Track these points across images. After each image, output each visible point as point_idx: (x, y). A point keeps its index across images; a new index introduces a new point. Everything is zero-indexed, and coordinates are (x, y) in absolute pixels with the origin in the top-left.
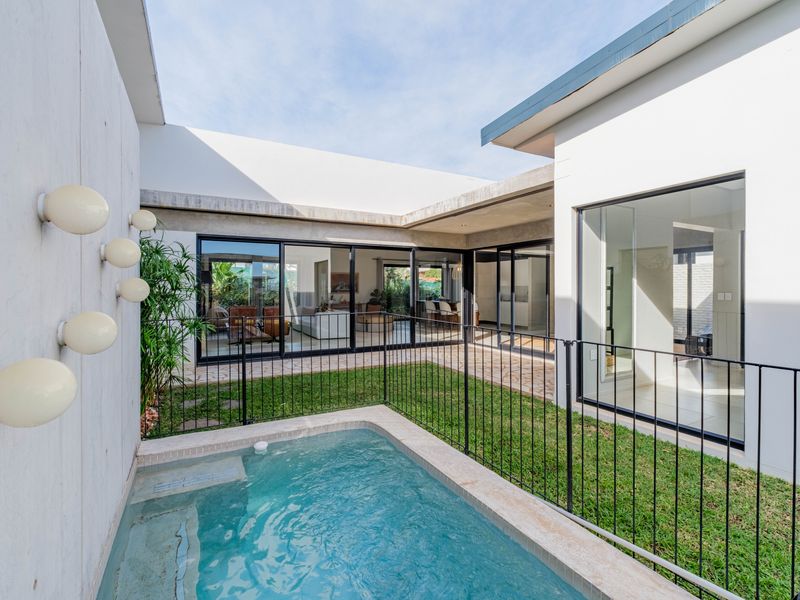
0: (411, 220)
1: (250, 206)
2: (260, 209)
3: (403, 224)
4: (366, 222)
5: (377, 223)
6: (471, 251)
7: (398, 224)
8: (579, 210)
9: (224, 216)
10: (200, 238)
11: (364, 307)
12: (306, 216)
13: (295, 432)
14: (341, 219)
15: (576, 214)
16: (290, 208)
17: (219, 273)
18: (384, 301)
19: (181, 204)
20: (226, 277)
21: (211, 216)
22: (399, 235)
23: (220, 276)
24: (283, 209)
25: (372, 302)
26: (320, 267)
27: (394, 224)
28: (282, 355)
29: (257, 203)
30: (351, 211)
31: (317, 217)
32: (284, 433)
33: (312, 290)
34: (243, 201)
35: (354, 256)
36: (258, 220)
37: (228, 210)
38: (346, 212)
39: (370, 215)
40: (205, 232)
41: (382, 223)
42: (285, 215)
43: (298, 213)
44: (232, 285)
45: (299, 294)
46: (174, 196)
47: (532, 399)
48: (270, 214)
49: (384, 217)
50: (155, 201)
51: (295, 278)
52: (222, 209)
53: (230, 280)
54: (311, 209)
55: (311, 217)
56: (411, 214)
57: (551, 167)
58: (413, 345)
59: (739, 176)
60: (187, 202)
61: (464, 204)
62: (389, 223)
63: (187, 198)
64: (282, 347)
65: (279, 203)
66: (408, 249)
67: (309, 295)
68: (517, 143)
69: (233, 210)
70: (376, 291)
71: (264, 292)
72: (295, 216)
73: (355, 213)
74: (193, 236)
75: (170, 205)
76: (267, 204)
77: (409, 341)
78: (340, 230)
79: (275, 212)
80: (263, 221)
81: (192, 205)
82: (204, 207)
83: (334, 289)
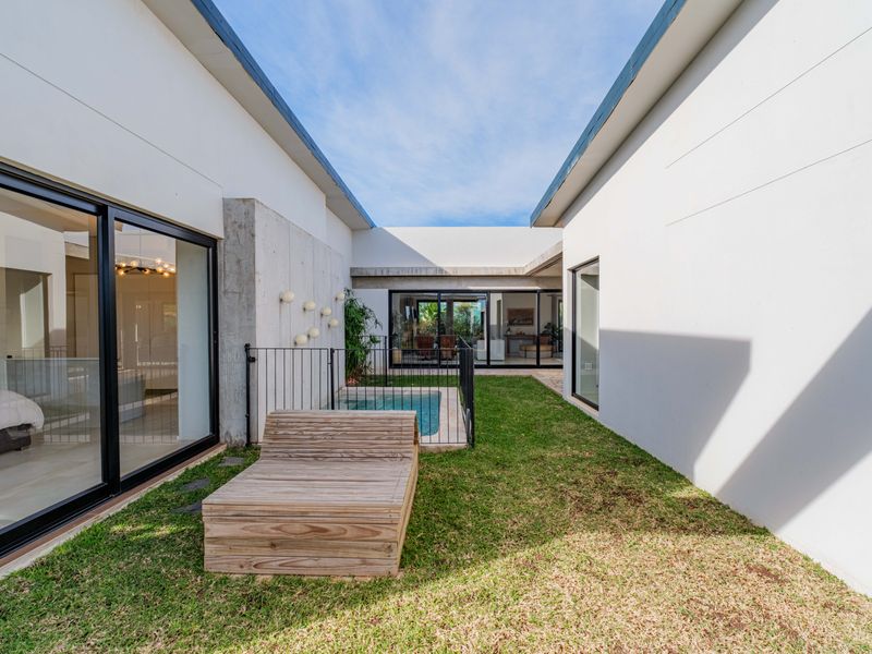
1: (417, 271)
3: (524, 273)
5: (504, 274)
7: (521, 273)
8: (573, 271)
9: (402, 278)
12: (452, 274)
15: (571, 273)
16: (441, 270)
19: (379, 274)
21: (397, 279)
22: (525, 281)
24: (436, 271)
27: (518, 274)
29: (421, 269)
30: (483, 267)
31: (460, 274)
34: (412, 268)
36: (422, 279)
38: (480, 269)
39: (497, 268)
40: (393, 289)
41: (507, 274)
42: (438, 274)
43: (446, 272)
46: (376, 269)
49: (509, 269)
50: (367, 274)
52: (401, 274)
54: (456, 269)
55: (455, 274)
57: (561, 241)
58: (538, 366)
59: (596, 260)
60: (382, 272)
62: (514, 274)
63: (382, 270)
65: (436, 267)
66: (535, 291)
69: (408, 274)
72: (444, 274)
73: (486, 269)
74: (385, 292)
75: (374, 275)
76: (427, 269)
77: (535, 363)
78: (478, 281)
79: (431, 273)
80: (425, 279)
81: (385, 274)
82: (391, 274)
83: (511, 323)
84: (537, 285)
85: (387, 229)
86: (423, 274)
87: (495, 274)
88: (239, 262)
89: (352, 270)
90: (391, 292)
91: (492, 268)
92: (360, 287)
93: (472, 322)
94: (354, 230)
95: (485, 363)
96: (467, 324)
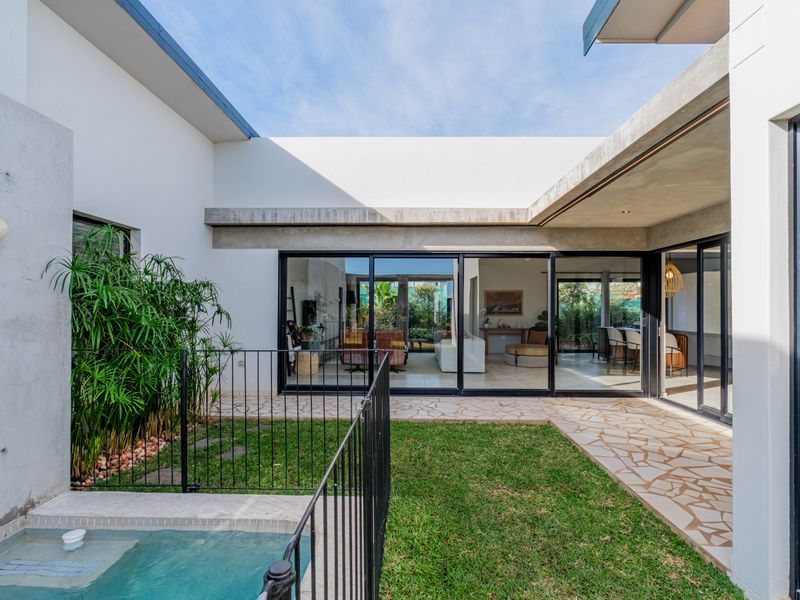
0: (536, 212)
1: (328, 215)
2: (338, 218)
3: (529, 219)
5: (490, 221)
7: (522, 220)
9: (304, 229)
10: (289, 255)
12: (393, 220)
13: (211, 521)
14: (438, 220)
16: (373, 213)
19: (258, 220)
21: (293, 230)
22: (527, 236)
24: (364, 215)
25: (532, 329)
27: (515, 221)
29: (335, 211)
31: (407, 221)
32: (197, 520)
34: (319, 209)
38: (445, 211)
40: (286, 248)
41: (497, 221)
42: (367, 221)
43: (382, 217)
46: (252, 211)
48: (349, 222)
49: (500, 213)
50: (235, 220)
52: (298, 221)
54: (400, 211)
55: (399, 221)
56: (536, 203)
58: (551, 392)
60: (264, 216)
62: (508, 220)
63: (264, 212)
66: (545, 255)
68: (655, 31)
69: (312, 221)
70: (544, 313)
72: (379, 221)
73: (457, 211)
74: (272, 255)
75: (249, 222)
76: (346, 211)
79: (355, 219)
80: (345, 231)
81: (269, 220)
82: (280, 221)
83: (490, 311)
84: (550, 244)
85: (272, 139)
86: (340, 220)
87: (474, 220)
89: (208, 212)
90: (283, 256)
91: (467, 210)
92: (228, 246)
93: (437, 309)
94: (217, 141)
96: (430, 311)
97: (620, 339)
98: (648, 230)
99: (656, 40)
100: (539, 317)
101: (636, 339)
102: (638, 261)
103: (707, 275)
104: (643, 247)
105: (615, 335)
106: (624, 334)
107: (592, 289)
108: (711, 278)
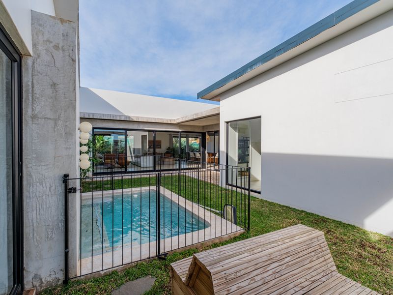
0: (178, 121)
1: (113, 117)
3: (175, 122)
4: (160, 122)
5: (164, 122)
6: (205, 133)
7: (173, 122)
8: (227, 123)
10: (94, 128)
11: (163, 154)
12: (136, 120)
14: (150, 121)
15: (226, 124)
16: (129, 117)
17: (98, 140)
18: (172, 152)
19: (87, 116)
20: (101, 142)
21: (98, 121)
22: (173, 127)
23: (98, 141)
25: (167, 153)
26: (144, 137)
28: (126, 172)
29: (116, 116)
30: (153, 118)
31: (140, 120)
33: (140, 147)
34: (110, 115)
35: (155, 135)
36: (116, 122)
37: (105, 118)
38: (151, 118)
39: (161, 119)
40: (95, 126)
41: (166, 122)
42: (127, 120)
43: (132, 119)
44: (105, 145)
45: (134, 149)
46: (84, 114)
47: (213, 185)
51: (133, 142)
52: (102, 118)
53: (103, 143)
54: (138, 117)
56: (178, 119)
57: (219, 108)
59: (260, 117)
60: (89, 115)
61: (195, 117)
62: (169, 122)
63: (89, 114)
64: (126, 170)
65: (124, 116)
66: (178, 132)
67: (139, 149)
68: (210, 98)
69: (107, 118)
70: (169, 148)
71: (119, 147)
72: (131, 120)
76: (120, 116)
77: (178, 168)
78: (150, 125)
79: (123, 119)
80: (118, 122)
81: (91, 117)
82: (95, 117)
84: (180, 129)
85: (91, 89)
86: (118, 119)
88: (54, 85)
91: (158, 119)
95: (152, 169)
97: (193, 155)
98: (203, 127)
99: (210, 100)
100: (167, 149)
101: (198, 155)
102: (201, 134)
103: (216, 137)
104: (202, 131)
105: (192, 154)
106: (194, 154)
107: (183, 140)
108: (217, 137)
